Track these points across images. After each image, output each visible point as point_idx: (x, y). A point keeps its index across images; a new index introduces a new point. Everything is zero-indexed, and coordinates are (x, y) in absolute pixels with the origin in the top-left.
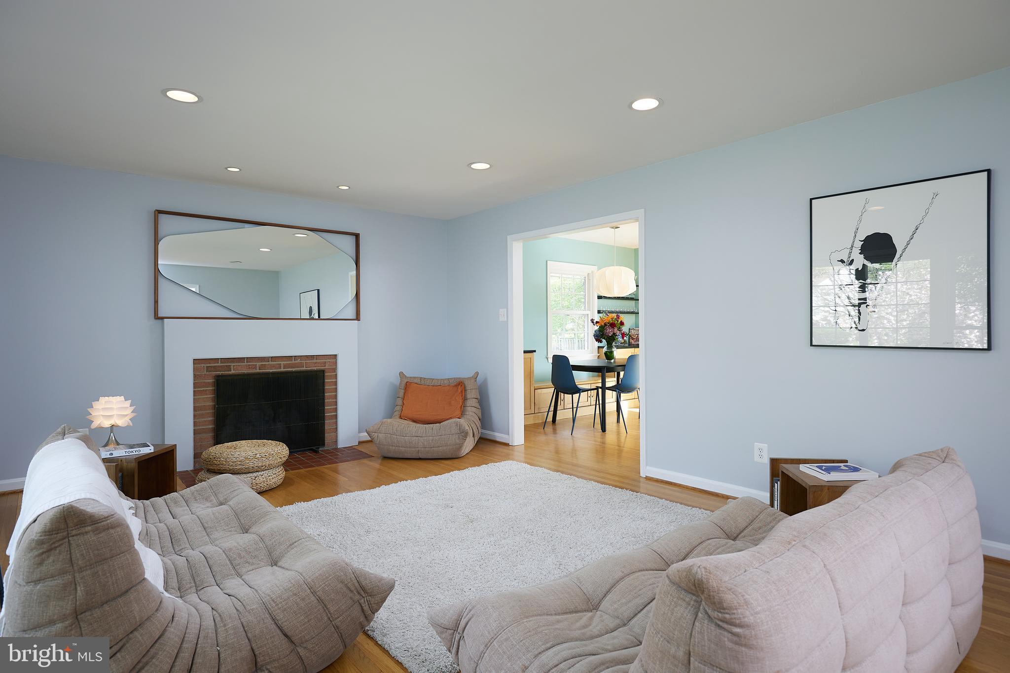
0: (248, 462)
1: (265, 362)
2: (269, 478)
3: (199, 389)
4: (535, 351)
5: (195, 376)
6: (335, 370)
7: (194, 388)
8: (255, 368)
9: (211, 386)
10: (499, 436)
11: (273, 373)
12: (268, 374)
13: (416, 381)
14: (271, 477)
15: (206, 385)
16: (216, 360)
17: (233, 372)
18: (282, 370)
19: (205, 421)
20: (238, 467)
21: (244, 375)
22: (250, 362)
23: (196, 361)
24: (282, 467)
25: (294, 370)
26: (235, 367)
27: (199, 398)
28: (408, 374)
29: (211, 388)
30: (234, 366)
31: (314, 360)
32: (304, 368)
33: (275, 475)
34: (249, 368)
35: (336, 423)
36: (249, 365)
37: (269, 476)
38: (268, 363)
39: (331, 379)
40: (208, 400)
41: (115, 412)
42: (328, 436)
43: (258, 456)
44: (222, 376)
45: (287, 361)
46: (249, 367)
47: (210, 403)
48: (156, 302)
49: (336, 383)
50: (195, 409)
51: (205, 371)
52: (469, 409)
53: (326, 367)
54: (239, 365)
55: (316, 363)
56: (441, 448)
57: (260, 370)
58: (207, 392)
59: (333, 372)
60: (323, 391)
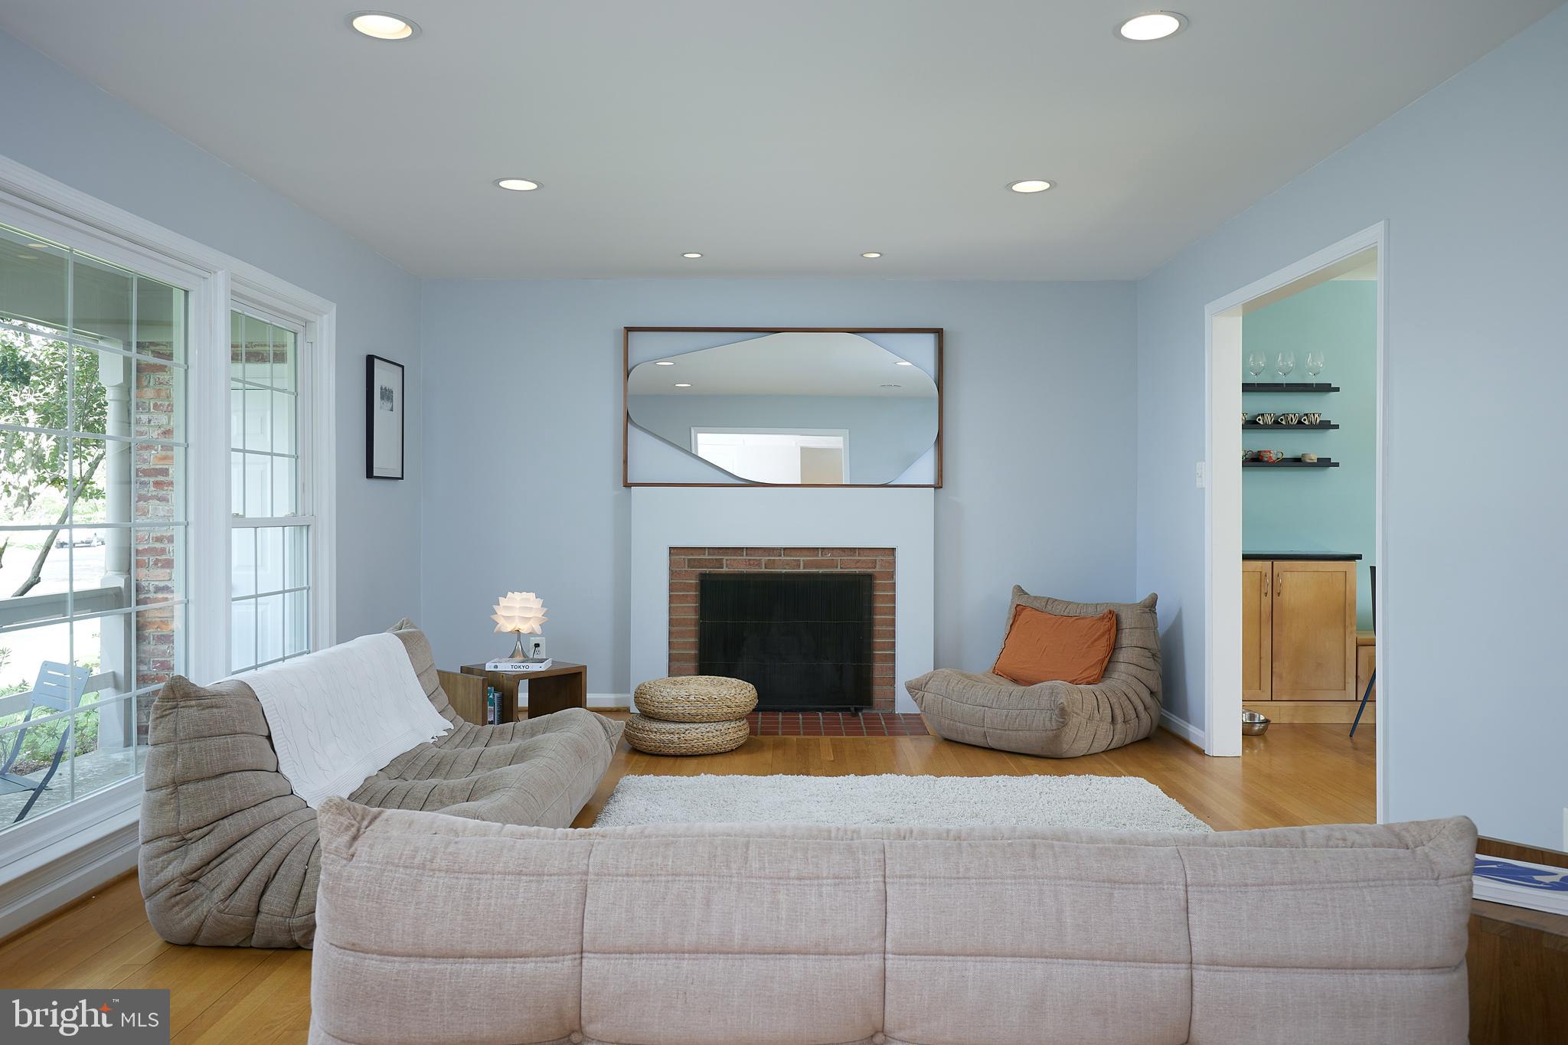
0: (677, 705)
1: (775, 556)
2: (707, 734)
3: (677, 593)
4: (1359, 557)
5: (673, 574)
6: (892, 575)
7: (671, 590)
8: (759, 564)
9: (694, 589)
10: (1194, 734)
11: (787, 575)
12: (780, 575)
13: (1036, 605)
14: (710, 734)
15: (686, 587)
16: (701, 550)
17: (725, 570)
18: (802, 570)
19: (685, 643)
20: (665, 711)
21: (741, 575)
22: (751, 555)
23: (673, 550)
24: (745, 721)
25: (821, 571)
26: (728, 562)
27: (677, 607)
28: (1032, 591)
29: (694, 593)
30: (727, 560)
31: (854, 556)
32: (839, 570)
33: (718, 733)
34: (750, 565)
35: (893, 669)
36: (750, 560)
37: (708, 732)
38: (780, 558)
39: (884, 591)
40: (690, 612)
41: (517, 613)
42: (878, 691)
43: (692, 698)
44: (710, 575)
45: (810, 557)
46: (749, 563)
47: (693, 616)
48: (625, 462)
49: (893, 599)
50: (671, 622)
51: (686, 566)
52: (1121, 667)
53: (877, 570)
54: (734, 560)
55: (858, 561)
56: (1020, 733)
57: (766, 568)
58: (689, 598)
59: (888, 579)
60: (870, 611)
